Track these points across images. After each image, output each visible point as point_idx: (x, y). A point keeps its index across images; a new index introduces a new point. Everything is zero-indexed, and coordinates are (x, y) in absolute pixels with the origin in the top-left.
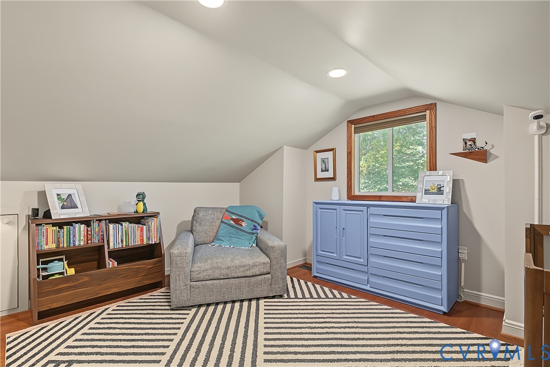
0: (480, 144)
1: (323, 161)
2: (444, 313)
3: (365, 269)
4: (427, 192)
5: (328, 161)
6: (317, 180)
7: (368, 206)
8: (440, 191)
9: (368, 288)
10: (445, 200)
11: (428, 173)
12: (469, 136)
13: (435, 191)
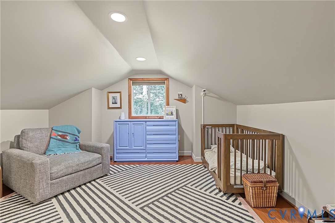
0: (183, 96)
1: (114, 98)
2: (177, 161)
3: (145, 151)
4: (167, 114)
5: (117, 98)
6: (109, 108)
7: (146, 121)
8: (172, 114)
9: (146, 159)
10: (174, 117)
11: (167, 107)
12: (180, 93)
13: (170, 114)
